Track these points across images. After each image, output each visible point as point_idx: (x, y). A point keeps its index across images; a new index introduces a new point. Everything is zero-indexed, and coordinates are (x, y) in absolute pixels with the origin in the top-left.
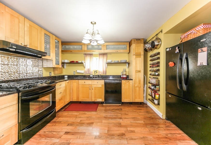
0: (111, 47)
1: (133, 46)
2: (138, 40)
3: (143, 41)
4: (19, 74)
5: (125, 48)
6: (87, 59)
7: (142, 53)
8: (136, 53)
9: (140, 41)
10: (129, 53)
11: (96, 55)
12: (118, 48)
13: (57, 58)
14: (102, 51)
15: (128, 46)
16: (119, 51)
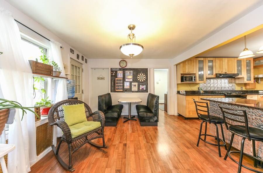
4: (218, 88)
13: (249, 75)
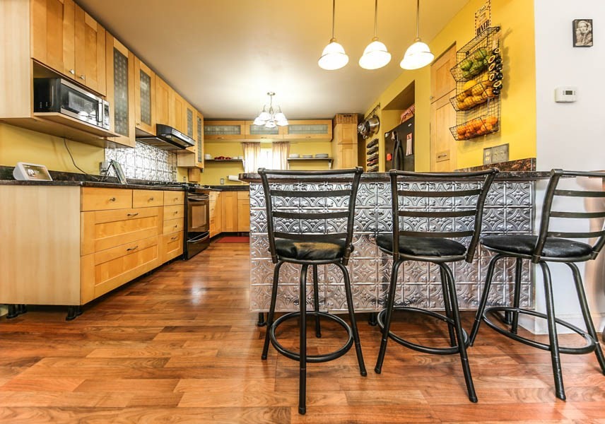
0: (296, 128)
1: (339, 127)
2: (347, 116)
3: (356, 118)
5: (325, 131)
6: (249, 152)
7: (356, 141)
8: (343, 140)
9: (351, 118)
10: (332, 141)
11: (266, 146)
12: (312, 131)
14: (280, 138)
15: (330, 126)
16: (313, 136)
